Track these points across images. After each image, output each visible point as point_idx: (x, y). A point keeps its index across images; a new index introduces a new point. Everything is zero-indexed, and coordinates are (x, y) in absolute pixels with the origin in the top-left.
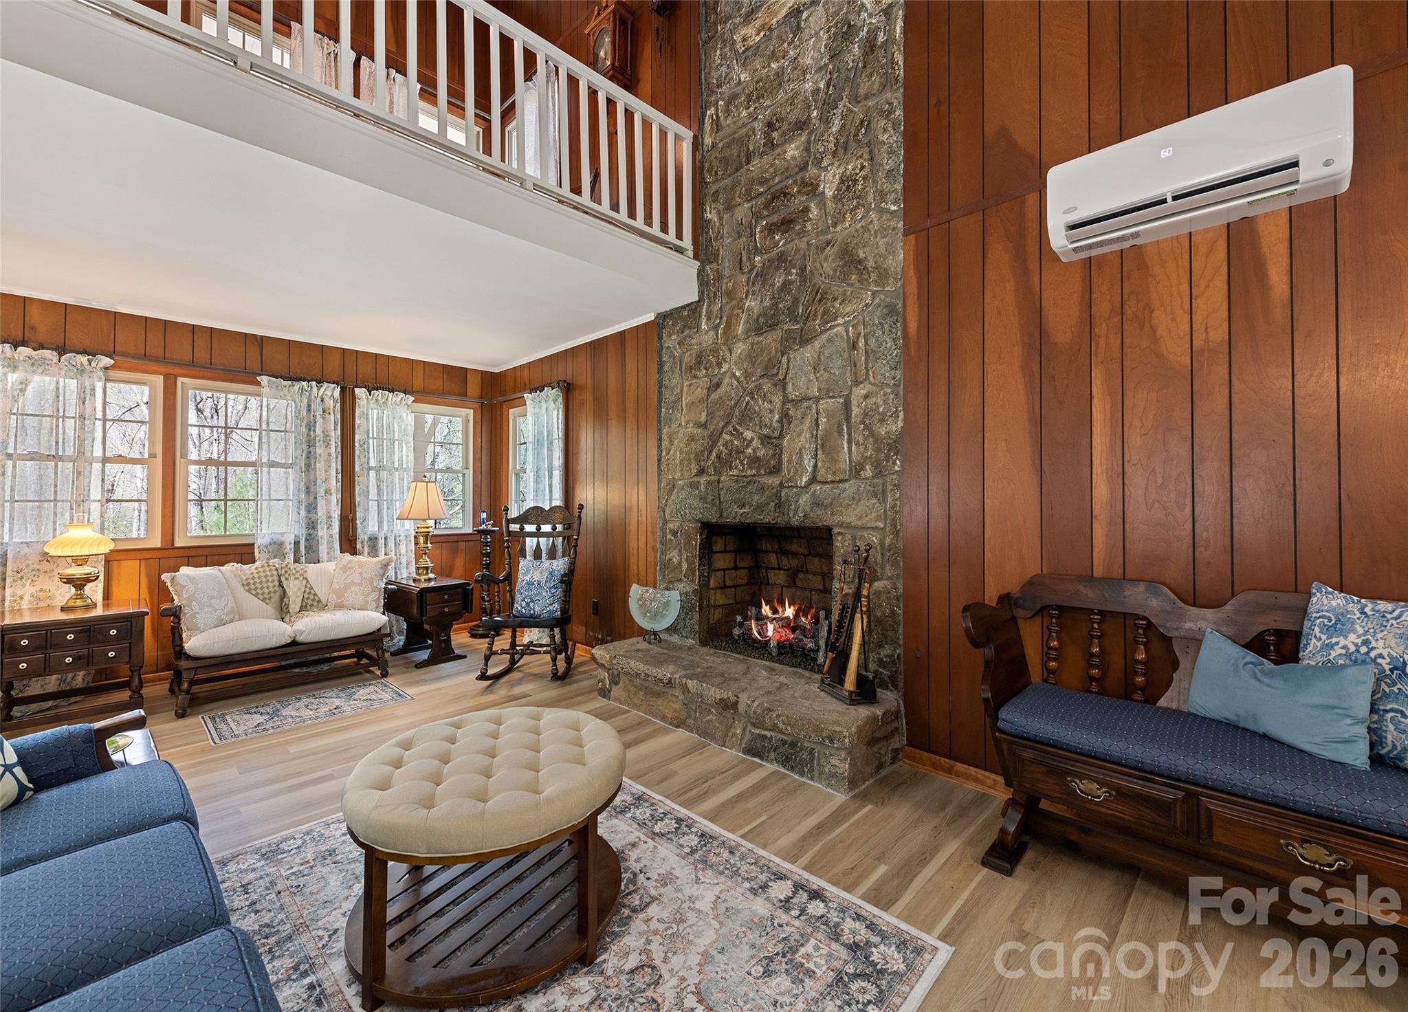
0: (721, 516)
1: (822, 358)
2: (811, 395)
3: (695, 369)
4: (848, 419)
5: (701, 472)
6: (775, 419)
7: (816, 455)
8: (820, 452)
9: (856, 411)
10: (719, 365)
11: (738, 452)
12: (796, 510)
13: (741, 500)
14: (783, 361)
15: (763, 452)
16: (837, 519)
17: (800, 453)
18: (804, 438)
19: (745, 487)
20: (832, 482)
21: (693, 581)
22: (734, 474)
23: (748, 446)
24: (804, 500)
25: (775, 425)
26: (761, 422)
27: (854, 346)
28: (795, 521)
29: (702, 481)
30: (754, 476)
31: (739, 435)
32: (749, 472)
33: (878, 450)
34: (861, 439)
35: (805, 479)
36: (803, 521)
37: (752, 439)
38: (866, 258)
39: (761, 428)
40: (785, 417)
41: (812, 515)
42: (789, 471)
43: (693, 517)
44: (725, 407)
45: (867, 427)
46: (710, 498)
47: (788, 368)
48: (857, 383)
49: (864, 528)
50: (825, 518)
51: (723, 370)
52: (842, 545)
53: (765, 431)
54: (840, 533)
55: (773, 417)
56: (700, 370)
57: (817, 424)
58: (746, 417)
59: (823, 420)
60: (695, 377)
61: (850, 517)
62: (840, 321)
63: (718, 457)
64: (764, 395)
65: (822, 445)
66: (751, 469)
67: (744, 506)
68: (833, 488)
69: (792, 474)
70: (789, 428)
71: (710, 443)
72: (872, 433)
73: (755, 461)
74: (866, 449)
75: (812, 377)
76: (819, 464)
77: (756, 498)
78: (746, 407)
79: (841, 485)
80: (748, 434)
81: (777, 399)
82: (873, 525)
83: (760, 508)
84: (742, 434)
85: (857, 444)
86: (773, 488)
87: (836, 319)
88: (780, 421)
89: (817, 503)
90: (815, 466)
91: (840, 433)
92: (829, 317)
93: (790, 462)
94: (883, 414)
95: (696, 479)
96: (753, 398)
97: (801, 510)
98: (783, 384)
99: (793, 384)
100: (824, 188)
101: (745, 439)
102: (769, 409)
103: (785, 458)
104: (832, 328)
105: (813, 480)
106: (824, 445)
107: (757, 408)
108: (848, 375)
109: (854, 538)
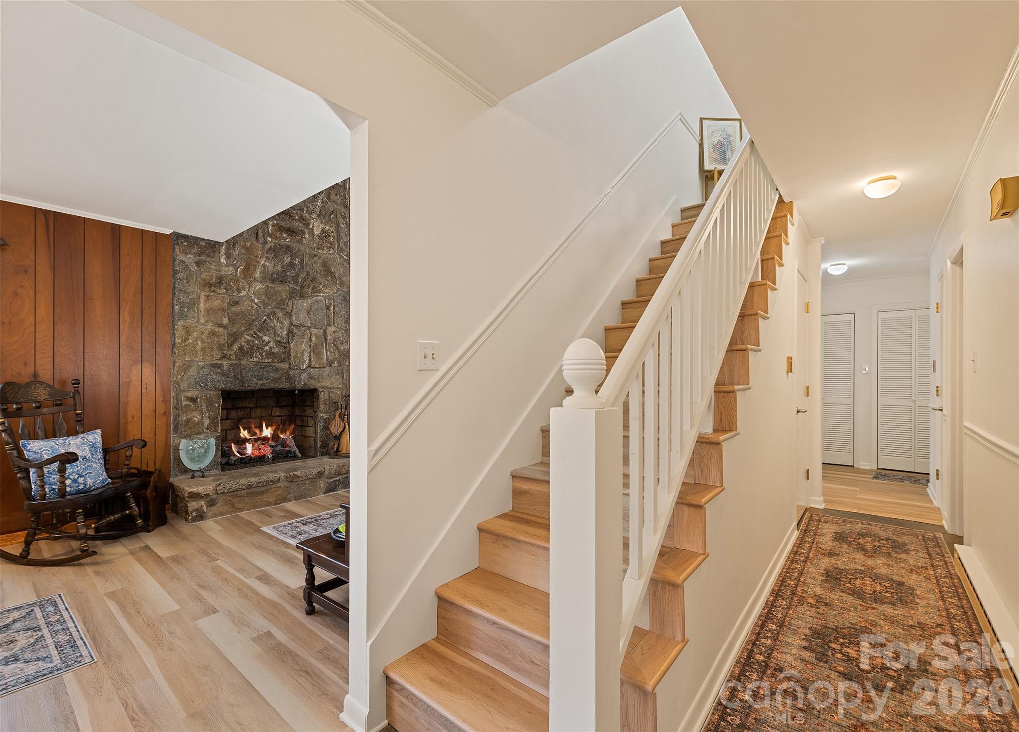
0: (243, 386)
1: (313, 309)
2: (306, 325)
3: (215, 287)
4: (326, 340)
5: (224, 357)
6: (284, 333)
7: (310, 355)
8: (312, 353)
9: (329, 337)
10: (239, 291)
11: (258, 348)
12: (299, 381)
13: (259, 376)
14: (289, 303)
15: (276, 349)
16: (321, 385)
17: (302, 352)
18: (304, 346)
19: (263, 368)
20: (319, 368)
21: (216, 431)
22: (255, 360)
23: (265, 345)
24: (304, 376)
25: (284, 336)
26: (275, 333)
27: (328, 308)
28: (299, 387)
29: (225, 363)
30: (270, 362)
31: (259, 338)
32: (266, 360)
33: (340, 356)
34: (332, 350)
35: (305, 366)
36: (303, 386)
37: (269, 342)
38: (335, 272)
39: (275, 336)
40: (290, 332)
41: (309, 383)
42: (295, 362)
43: (216, 388)
44: (247, 319)
45: (335, 345)
46: (232, 374)
47: (292, 307)
48: (329, 325)
49: (333, 388)
50: (313, 384)
51: (242, 295)
52: (323, 396)
53: (278, 338)
54: (323, 391)
55: (283, 331)
56: (220, 288)
57: (311, 340)
58: (264, 328)
59: (314, 339)
60: (214, 291)
61: (327, 383)
62: (322, 295)
63: (241, 348)
64: (278, 318)
65: (314, 350)
66: (268, 358)
67: (262, 379)
68: (319, 371)
69: (297, 363)
70: (292, 339)
71: (232, 339)
72: (337, 348)
73: (271, 354)
74: (335, 354)
75: (306, 316)
76: (312, 359)
77: (272, 375)
78: (264, 323)
79: (323, 370)
80: (266, 338)
81: (286, 323)
82: (338, 387)
83: (275, 380)
84: (261, 337)
85: (330, 352)
86: (284, 370)
87: (320, 293)
88: (287, 335)
89: (311, 377)
90: (310, 360)
91: (323, 346)
92: (316, 291)
93: (295, 357)
94: (342, 341)
95: (219, 362)
96: (269, 318)
97: (302, 381)
98: (289, 315)
99: (296, 317)
100: (313, 226)
101: (263, 341)
102: (281, 327)
103: (292, 354)
104: (317, 296)
105: (309, 366)
106: (315, 350)
107: (272, 325)
108: (325, 320)
109: (329, 393)
